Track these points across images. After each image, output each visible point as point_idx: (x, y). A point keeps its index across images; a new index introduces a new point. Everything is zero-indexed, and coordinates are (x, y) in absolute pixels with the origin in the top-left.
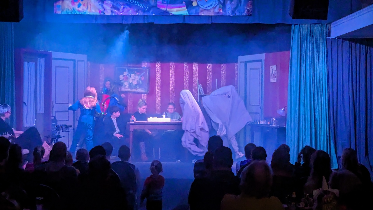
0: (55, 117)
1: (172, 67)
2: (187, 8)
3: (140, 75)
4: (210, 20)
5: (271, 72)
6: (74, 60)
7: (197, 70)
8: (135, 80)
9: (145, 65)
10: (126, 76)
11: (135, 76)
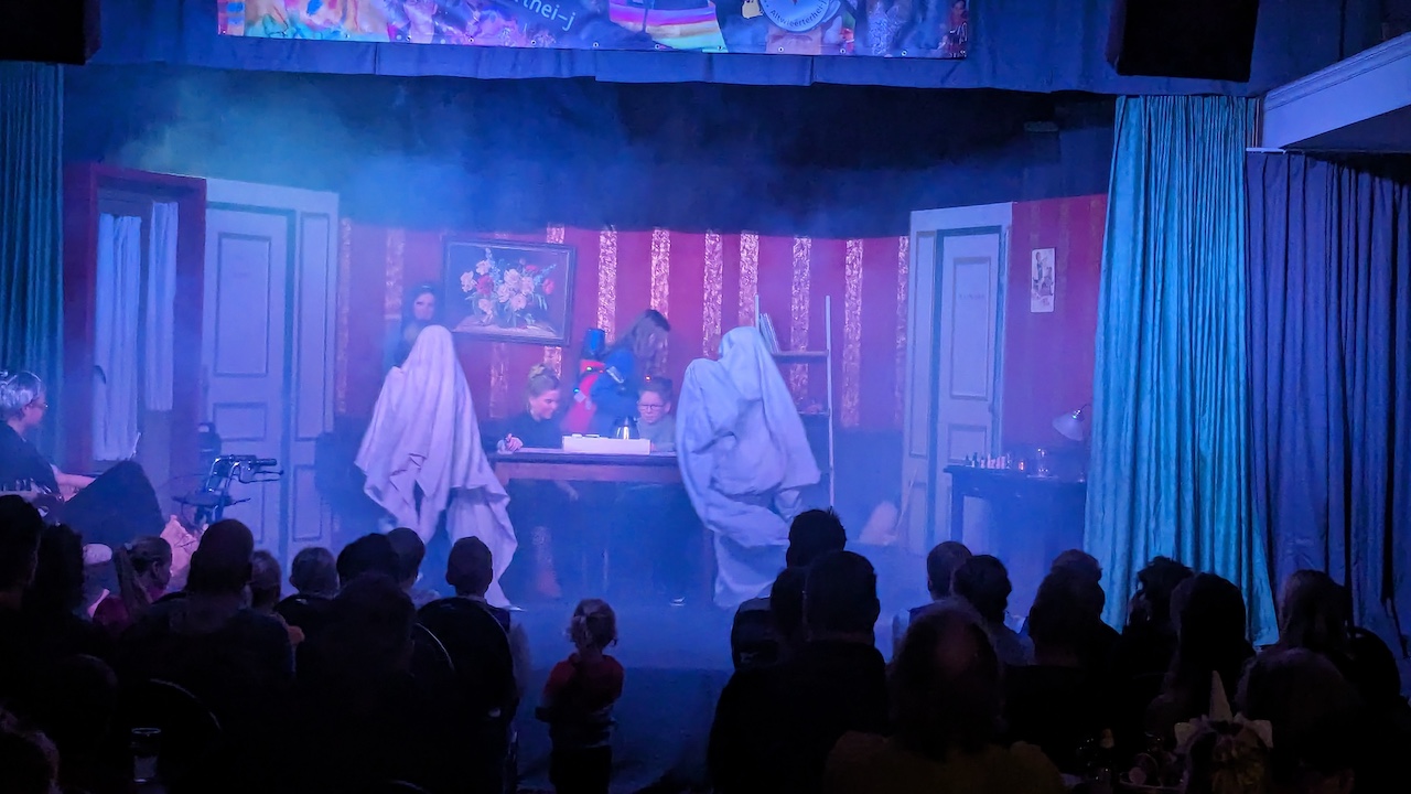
0: (212, 426)
1: (662, 245)
2: (722, 25)
3: (539, 273)
4: (809, 73)
5: (1035, 275)
6: (290, 213)
7: (756, 259)
8: (519, 292)
9: (560, 238)
10: (484, 275)
11: (520, 279)
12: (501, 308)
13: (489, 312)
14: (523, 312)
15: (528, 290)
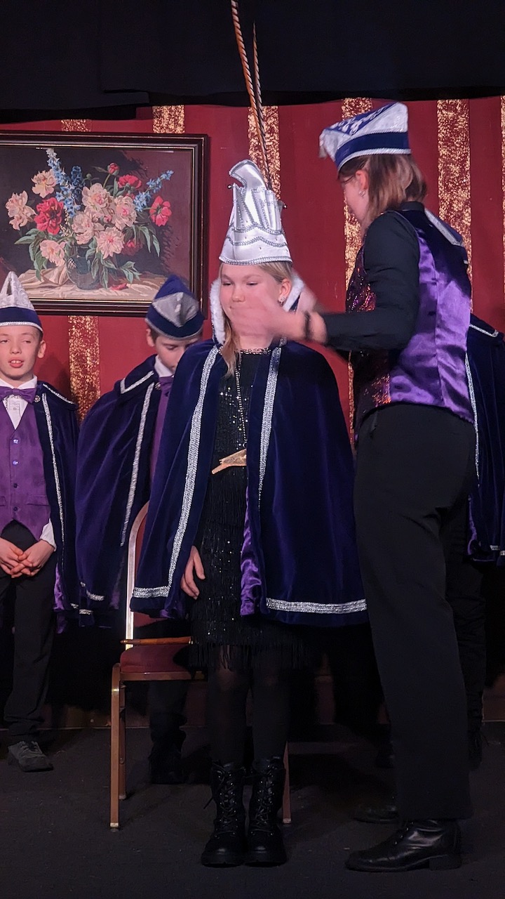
3: (144, 187)
8: (109, 224)
9: (176, 124)
10: (46, 198)
11: (110, 201)
12: (80, 255)
13: (60, 263)
14: (120, 259)
15: (125, 221)
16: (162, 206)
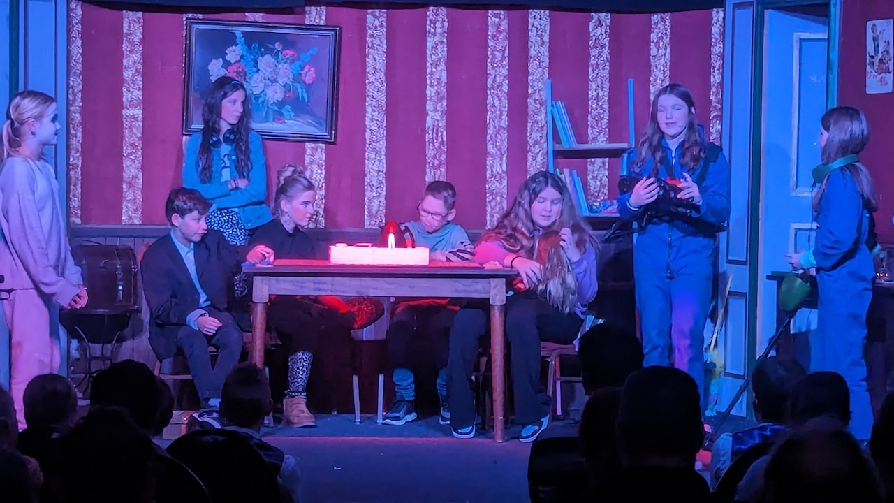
1: (438, 25)
3: (298, 58)
5: (870, 50)
8: (275, 81)
9: (320, 18)
10: (235, 63)
11: (276, 66)
12: (256, 101)
14: (281, 104)
15: (285, 79)
16: (309, 70)
